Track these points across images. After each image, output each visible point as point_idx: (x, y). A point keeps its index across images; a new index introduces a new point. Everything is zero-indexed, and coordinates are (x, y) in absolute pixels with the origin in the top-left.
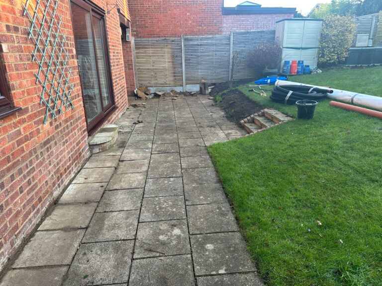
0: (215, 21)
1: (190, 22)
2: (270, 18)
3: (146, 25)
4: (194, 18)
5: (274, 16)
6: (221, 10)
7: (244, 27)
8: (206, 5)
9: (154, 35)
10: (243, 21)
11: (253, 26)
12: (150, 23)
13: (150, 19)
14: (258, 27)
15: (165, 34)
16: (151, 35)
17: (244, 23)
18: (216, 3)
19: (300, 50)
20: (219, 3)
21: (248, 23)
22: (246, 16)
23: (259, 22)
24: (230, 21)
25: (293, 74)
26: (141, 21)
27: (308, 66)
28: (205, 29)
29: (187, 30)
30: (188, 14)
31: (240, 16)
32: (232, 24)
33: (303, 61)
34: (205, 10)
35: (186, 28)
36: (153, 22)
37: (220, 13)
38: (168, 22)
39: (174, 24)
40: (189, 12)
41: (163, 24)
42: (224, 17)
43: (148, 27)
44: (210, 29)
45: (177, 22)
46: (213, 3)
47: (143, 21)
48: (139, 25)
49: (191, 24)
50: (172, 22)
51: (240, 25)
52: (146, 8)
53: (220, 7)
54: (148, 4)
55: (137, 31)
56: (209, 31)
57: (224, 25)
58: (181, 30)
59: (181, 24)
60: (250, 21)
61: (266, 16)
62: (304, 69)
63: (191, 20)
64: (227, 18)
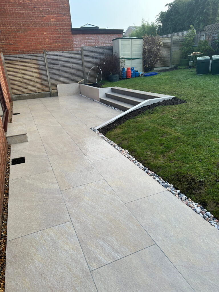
0: (67, 39)
1: (48, 40)
2: (107, 37)
3: (11, 43)
4: (50, 36)
5: (110, 35)
6: (70, 30)
7: (89, 43)
8: (58, 27)
9: (19, 50)
10: (88, 39)
11: (95, 43)
12: (14, 40)
13: (13, 37)
14: (99, 44)
15: (28, 50)
16: (16, 51)
17: (89, 40)
18: (66, 25)
19: (131, 60)
20: (68, 25)
21: (92, 40)
22: (89, 35)
23: (99, 40)
24: (79, 39)
25: (129, 77)
26: (5, 39)
27: (137, 71)
28: (60, 46)
29: (45, 46)
30: (45, 33)
31: (86, 35)
32: (80, 41)
33: (134, 68)
34: (58, 30)
35: (45, 45)
36: (16, 40)
37: (70, 33)
38: (29, 40)
39: (35, 42)
40: (45, 32)
41: (25, 42)
42: (73, 36)
43: (12, 44)
44: (64, 46)
45: (37, 40)
46: (64, 25)
47: (7, 39)
48: (4, 42)
49: (48, 41)
50: (32, 40)
51: (86, 43)
52: (9, 28)
53: (69, 28)
54: (10, 25)
55: (3, 48)
56: (63, 47)
57: (74, 42)
58: (41, 46)
59: (40, 41)
60: (92, 39)
61: (104, 36)
62: (135, 74)
63: (48, 38)
64: (76, 37)
